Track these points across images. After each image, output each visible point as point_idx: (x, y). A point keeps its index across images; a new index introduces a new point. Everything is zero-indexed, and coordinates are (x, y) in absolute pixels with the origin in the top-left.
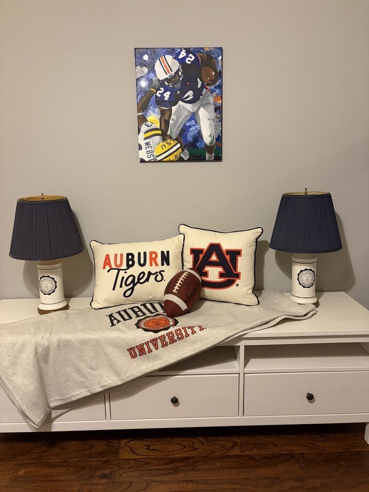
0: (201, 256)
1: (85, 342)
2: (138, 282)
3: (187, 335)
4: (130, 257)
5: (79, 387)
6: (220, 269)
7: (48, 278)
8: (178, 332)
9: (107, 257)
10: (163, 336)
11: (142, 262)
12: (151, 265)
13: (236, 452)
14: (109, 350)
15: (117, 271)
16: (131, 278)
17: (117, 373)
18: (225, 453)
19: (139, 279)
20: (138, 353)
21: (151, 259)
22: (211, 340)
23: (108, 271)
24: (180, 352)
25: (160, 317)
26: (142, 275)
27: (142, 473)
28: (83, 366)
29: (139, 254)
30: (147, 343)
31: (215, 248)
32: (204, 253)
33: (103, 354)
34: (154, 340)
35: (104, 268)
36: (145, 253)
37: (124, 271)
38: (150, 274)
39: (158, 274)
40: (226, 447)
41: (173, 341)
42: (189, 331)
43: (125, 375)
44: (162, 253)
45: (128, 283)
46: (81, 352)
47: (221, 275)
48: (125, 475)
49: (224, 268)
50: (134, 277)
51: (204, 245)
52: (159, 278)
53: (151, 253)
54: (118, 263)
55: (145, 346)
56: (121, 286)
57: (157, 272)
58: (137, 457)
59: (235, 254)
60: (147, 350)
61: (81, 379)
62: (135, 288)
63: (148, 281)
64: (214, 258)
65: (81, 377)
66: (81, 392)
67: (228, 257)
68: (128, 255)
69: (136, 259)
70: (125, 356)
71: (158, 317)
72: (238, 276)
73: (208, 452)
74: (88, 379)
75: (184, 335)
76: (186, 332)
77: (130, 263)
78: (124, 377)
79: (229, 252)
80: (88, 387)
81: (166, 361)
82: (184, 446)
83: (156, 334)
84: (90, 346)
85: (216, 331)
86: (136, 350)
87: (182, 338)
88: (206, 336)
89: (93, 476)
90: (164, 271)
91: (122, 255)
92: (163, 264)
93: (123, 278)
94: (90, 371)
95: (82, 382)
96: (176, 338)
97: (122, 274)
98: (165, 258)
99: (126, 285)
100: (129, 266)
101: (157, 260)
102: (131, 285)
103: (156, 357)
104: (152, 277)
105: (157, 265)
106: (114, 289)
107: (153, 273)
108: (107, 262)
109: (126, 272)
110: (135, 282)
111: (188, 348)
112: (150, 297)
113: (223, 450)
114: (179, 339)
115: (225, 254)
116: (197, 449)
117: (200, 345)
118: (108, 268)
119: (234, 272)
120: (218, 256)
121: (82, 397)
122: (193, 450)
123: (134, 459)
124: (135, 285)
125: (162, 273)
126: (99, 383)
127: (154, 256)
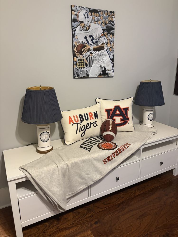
0: (111, 112)
1: (84, 161)
2: (87, 128)
3: (126, 148)
4: (81, 116)
5: (81, 185)
6: (121, 117)
7: (46, 133)
8: (122, 148)
9: (70, 118)
10: (116, 151)
11: (87, 118)
12: (91, 119)
13: (138, 193)
14: (95, 163)
15: (77, 124)
16: (84, 127)
17: (100, 173)
18: (135, 195)
19: (87, 127)
20: (107, 161)
21: (90, 116)
22: (135, 149)
23: (73, 125)
24: (124, 156)
25: (105, 143)
26: (88, 124)
27: (111, 215)
28: (83, 174)
29: (84, 114)
30: (111, 156)
31: (117, 108)
32: (112, 111)
33: (92, 165)
34: (113, 153)
35: (70, 123)
36: (87, 114)
37: (80, 124)
38: (91, 123)
39: (94, 123)
40: (133, 193)
41: (120, 152)
42: (126, 147)
43: (104, 173)
44: (94, 112)
45: (83, 130)
46: (82, 167)
47: (121, 120)
48: (105, 219)
49: (123, 117)
50: (85, 126)
51: (112, 107)
52: (95, 125)
53: (90, 113)
54: (76, 120)
55: (110, 157)
56: (80, 132)
57: (94, 122)
58: (103, 209)
59: (126, 109)
60: (111, 159)
61: (82, 181)
62: (86, 131)
63: (91, 127)
64: (118, 112)
65: (82, 180)
66: (82, 187)
67: (124, 111)
68: (80, 115)
69: (84, 117)
70: (102, 163)
71: (104, 143)
72: (128, 119)
73: (129, 197)
74: (86, 180)
75: (124, 148)
76: (125, 147)
77: (82, 119)
78: (104, 174)
79: (124, 109)
80: (86, 184)
81: (119, 162)
82: (117, 198)
83: (113, 151)
84: (86, 163)
85: (135, 144)
86: (107, 160)
87: (124, 150)
88: (132, 147)
89: (92, 224)
90: (96, 121)
91: (76, 116)
92: (95, 118)
93: (80, 127)
94: (87, 175)
95: (83, 182)
96: (121, 151)
97: (79, 125)
98: (96, 115)
99: (82, 131)
100: (82, 121)
101: (93, 116)
102: (84, 130)
103: (115, 161)
104: (92, 125)
105: (93, 119)
106: (76, 134)
107: (92, 123)
108: (71, 120)
109: (81, 124)
110: (85, 128)
111: (127, 154)
112: (92, 135)
113: (133, 194)
114: (123, 151)
115: (122, 110)
116: (123, 197)
117: (131, 151)
118: (72, 123)
119: (127, 118)
120: (119, 111)
121: (83, 189)
122: (122, 198)
123: (102, 211)
124: (85, 130)
125: (96, 122)
126: (92, 180)
127: (91, 115)
